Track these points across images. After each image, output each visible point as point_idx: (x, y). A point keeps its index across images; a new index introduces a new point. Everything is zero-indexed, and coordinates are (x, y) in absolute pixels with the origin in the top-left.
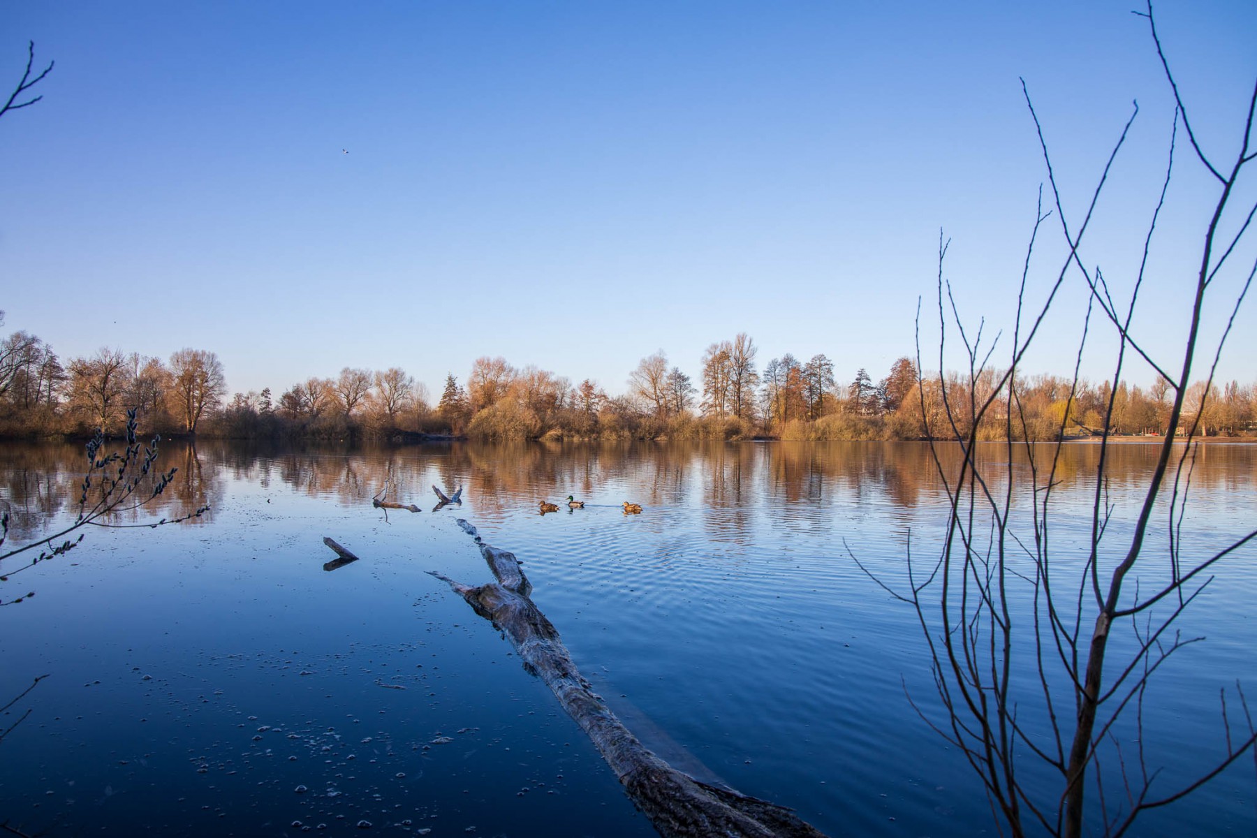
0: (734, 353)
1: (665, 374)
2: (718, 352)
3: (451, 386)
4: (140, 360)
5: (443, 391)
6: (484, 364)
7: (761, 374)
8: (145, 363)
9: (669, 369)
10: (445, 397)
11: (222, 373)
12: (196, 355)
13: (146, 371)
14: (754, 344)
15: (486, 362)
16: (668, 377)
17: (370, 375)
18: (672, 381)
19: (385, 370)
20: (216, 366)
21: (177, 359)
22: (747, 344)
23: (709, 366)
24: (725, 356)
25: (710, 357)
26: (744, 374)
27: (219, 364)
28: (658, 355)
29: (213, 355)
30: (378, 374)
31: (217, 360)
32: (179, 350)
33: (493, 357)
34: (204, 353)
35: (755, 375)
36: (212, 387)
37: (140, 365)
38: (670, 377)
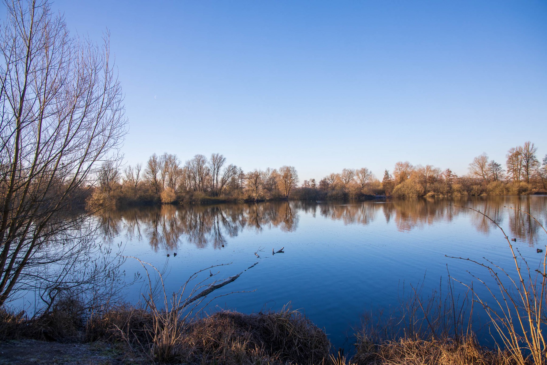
0: (523, 152)
1: (487, 164)
2: (515, 152)
3: (386, 174)
4: (270, 170)
5: (383, 177)
6: (400, 165)
7: (541, 161)
8: (272, 171)
9: (489, 161)
10: (384, 179)
11: (297, 174)
12: (288, 168)
13: (272, 174)
14: (535, 146)
15: (401, 164)
16: (489, 165)
17: (354, 171)
18: (491, 167)
19: (360, 169)
20: (295, 171)
21: (281, 170)
22: (531, 147)
23: (510, 159)
24: (518, 154)
25: (510, 154)
26: (531, 161)
27: (296, 171)
28: (483, 155)
29: (293, 168)
30: (357, 170)
31: (295, 169)
32: (282, 167)
33: (403, 161)
34: (290, 167)
35: (537, 161)
36: (294, 180)
37: (270, 172)
38: (490, 165)
